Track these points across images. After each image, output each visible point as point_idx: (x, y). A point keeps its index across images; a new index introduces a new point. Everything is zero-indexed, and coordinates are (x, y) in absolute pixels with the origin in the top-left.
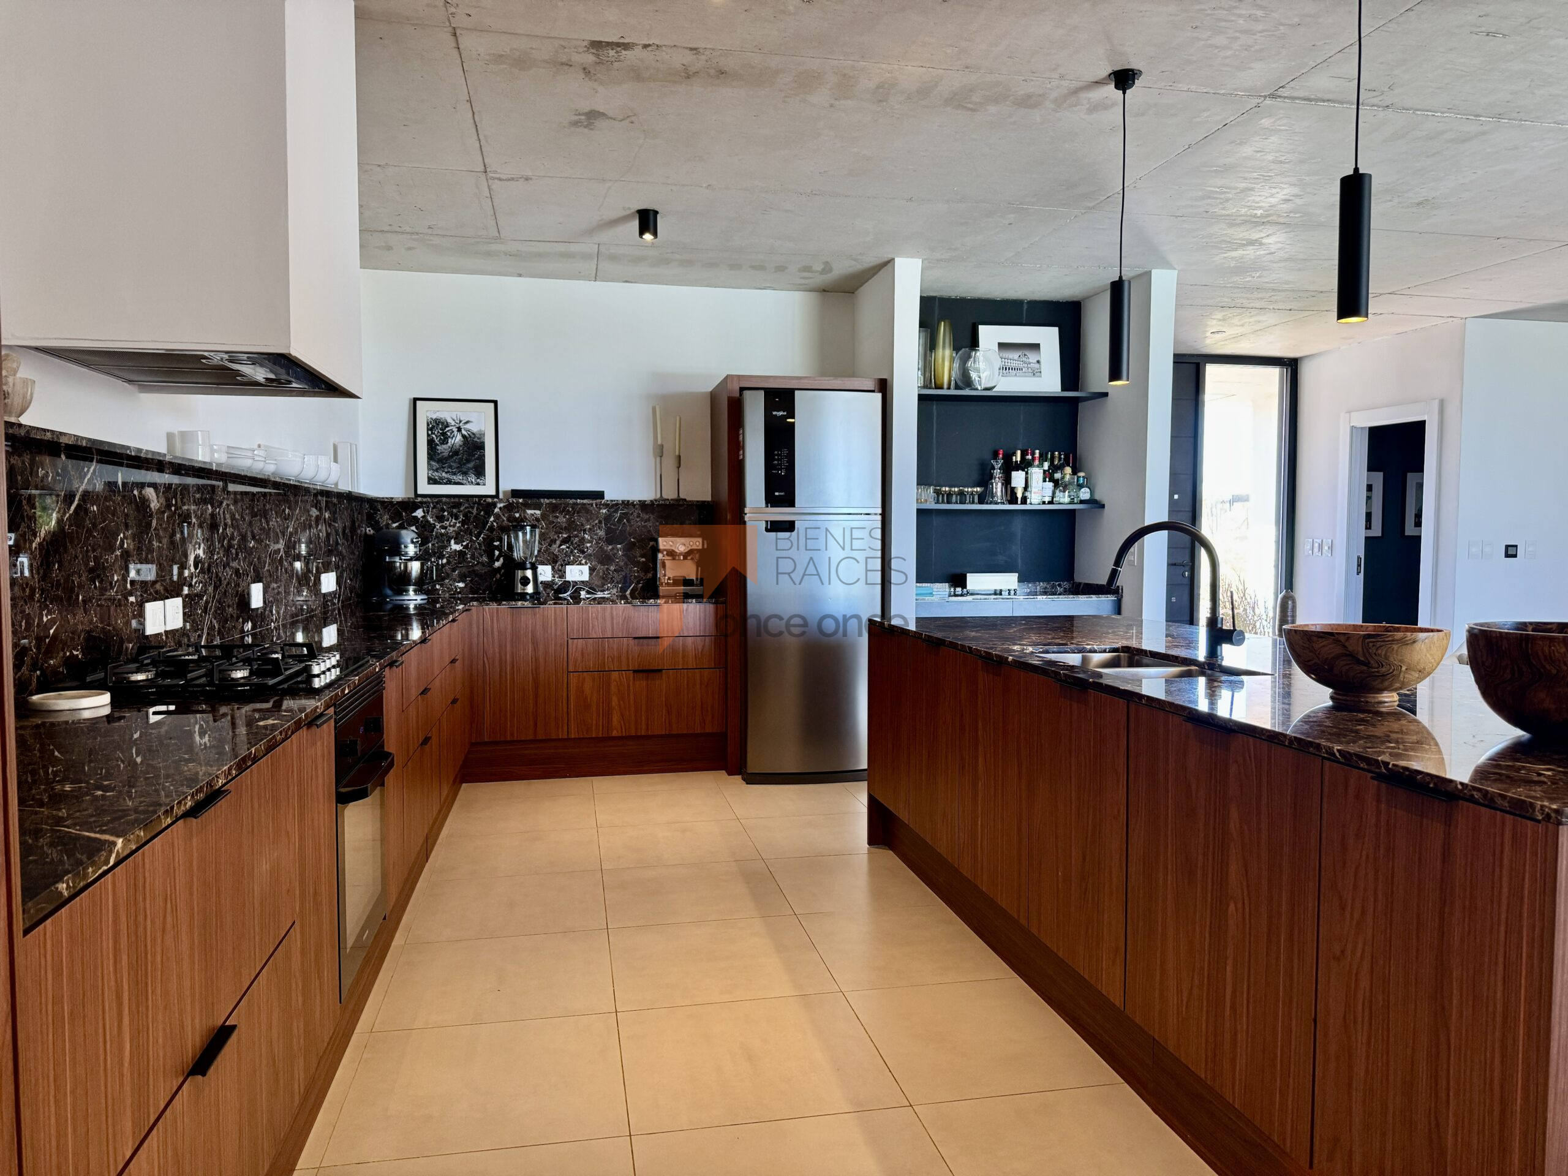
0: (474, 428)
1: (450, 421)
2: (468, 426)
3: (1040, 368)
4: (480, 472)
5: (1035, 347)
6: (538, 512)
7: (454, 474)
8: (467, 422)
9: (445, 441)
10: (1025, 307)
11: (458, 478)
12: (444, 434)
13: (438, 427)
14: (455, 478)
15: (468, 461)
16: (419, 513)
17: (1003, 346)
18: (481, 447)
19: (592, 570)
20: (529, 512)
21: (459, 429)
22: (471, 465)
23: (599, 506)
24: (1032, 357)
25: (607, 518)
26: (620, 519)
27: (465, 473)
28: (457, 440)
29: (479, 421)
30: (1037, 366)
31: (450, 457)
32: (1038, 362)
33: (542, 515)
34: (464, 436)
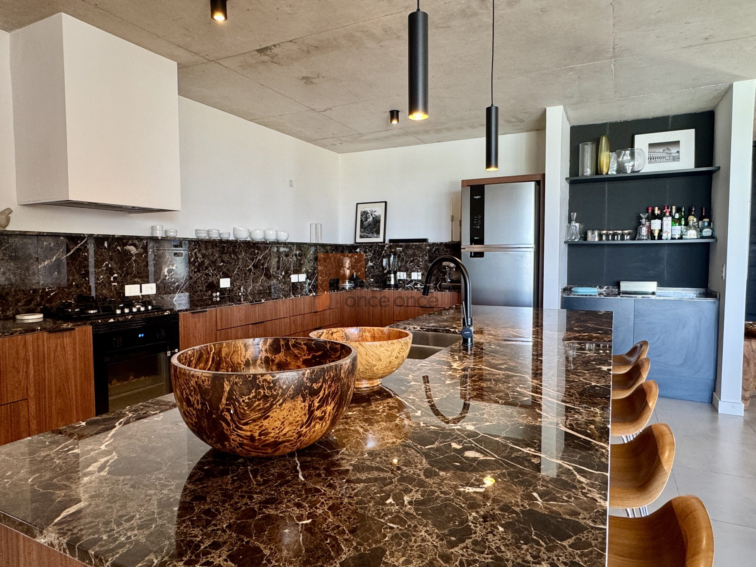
0: (377, 214)
1: (369, 211)
2: (375, 213)
3: (679, 156)
4: (378, 232)
5: (677, 143)
6: (401, 249)
7: (369, 233)
8: (375, 211)
9: (366, 220)
10: (670, 120)
11: (370, 235)
12: (366, 217)
13: (365, 214)
14: (369, 235)
15: (374, 228)
16: (358, 250)
17: (651, 145)
18: (379, 222)
19: (422, 275)
20: (398, 249)
21: (372, 215)
22: (374, 230)
23: (426, 245)
24: (674, 150)
25: (430, 251)
26: (435, 251)
27: (373, 233)
28: (370, 219)
29: (379, 211)
30: (677, 154)
31: (368, 226)
32: (678, 152)
33: (403, 250)
34: (373, 218)
